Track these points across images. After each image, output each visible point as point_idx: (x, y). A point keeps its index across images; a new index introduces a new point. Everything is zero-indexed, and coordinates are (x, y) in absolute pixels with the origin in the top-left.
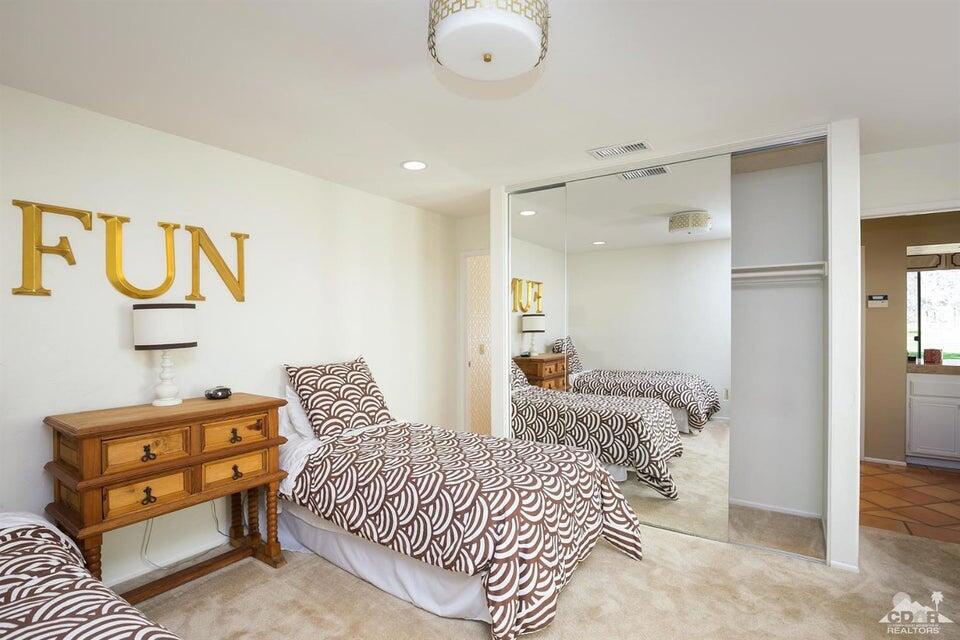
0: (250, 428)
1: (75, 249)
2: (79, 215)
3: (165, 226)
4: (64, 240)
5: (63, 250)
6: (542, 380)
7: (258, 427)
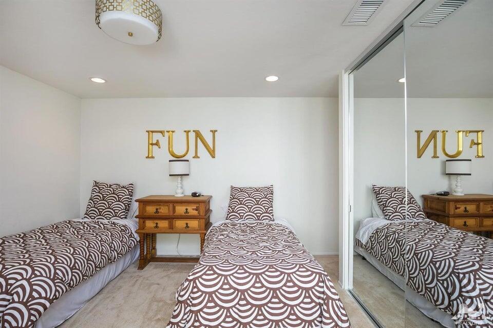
0: (193, 209)
1: (161, 143)
2: (161, 132)
3: (185, 131)
4: (158, 141)
5: (157, 144)
6: (448, 217)
7: (196, 210)
